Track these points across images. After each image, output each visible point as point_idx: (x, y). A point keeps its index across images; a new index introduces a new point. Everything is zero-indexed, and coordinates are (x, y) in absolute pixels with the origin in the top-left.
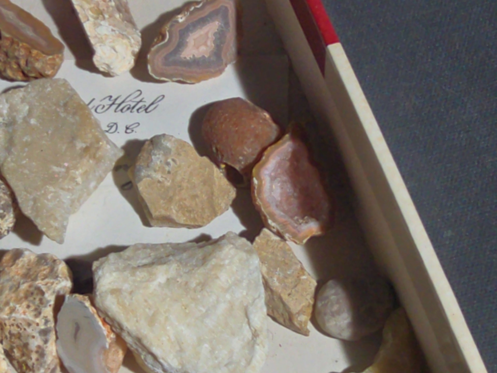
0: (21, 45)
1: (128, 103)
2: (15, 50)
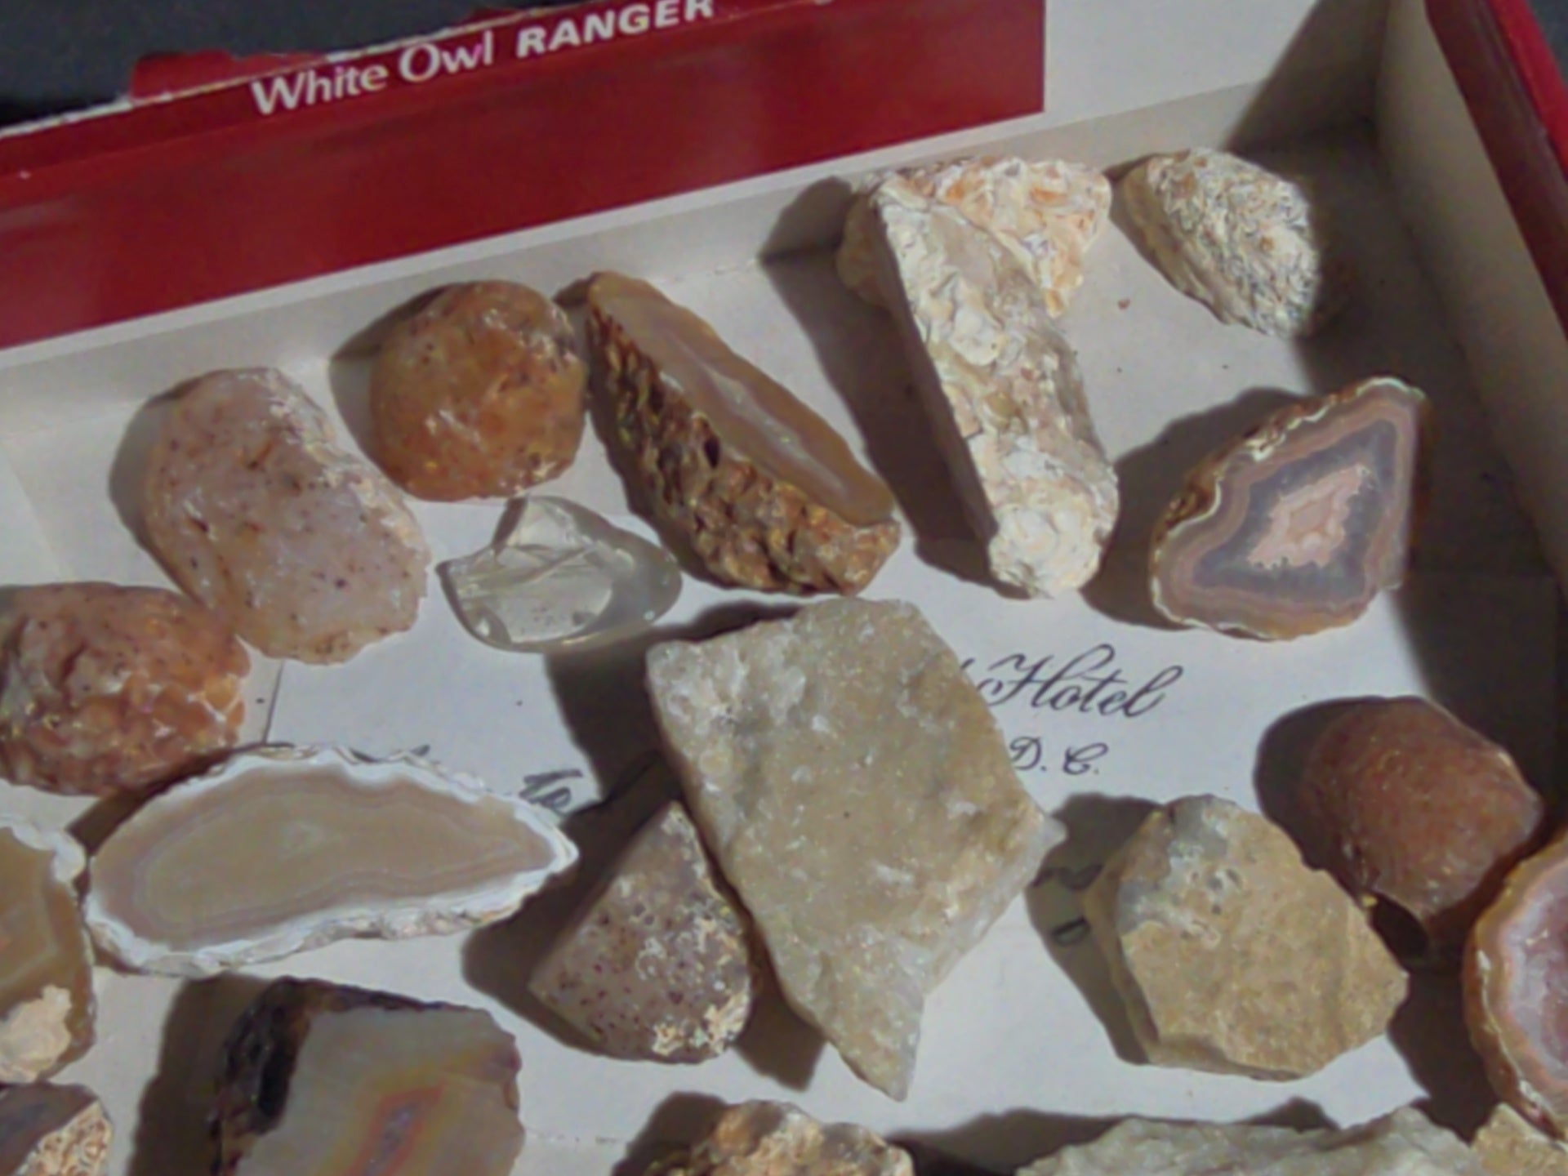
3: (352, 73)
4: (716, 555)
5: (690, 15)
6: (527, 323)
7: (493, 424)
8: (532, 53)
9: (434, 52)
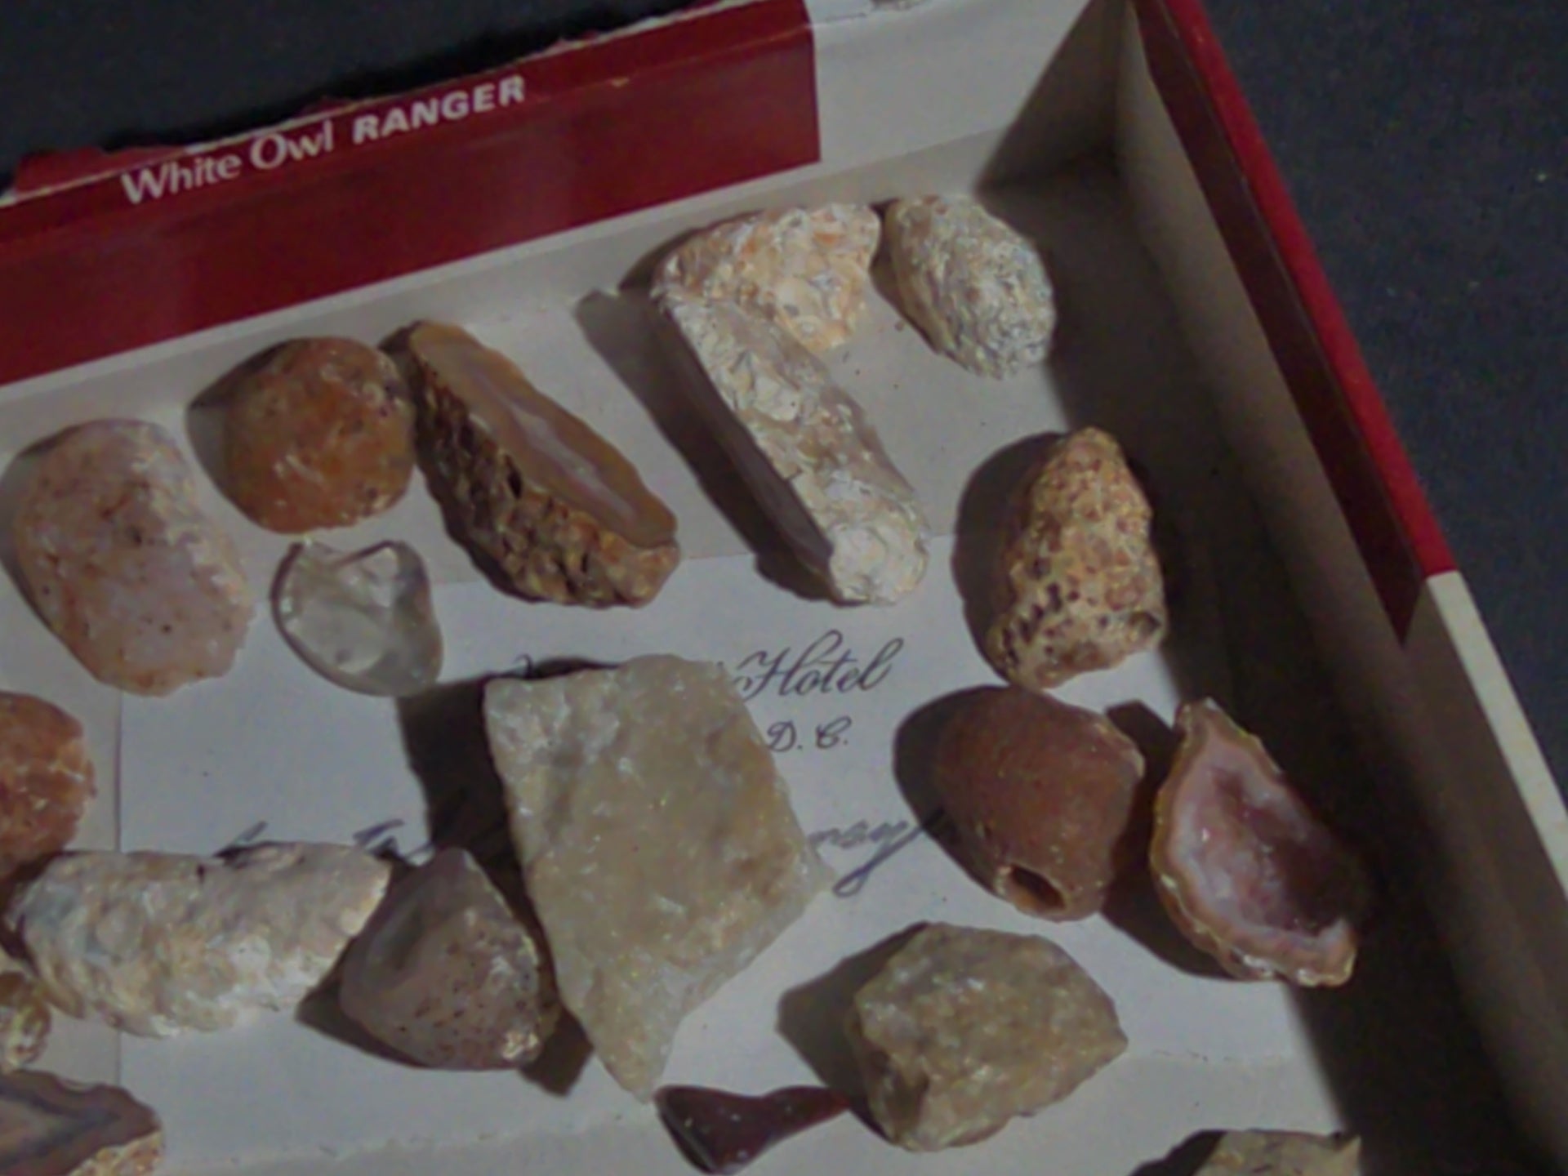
0: (572, 515)
1: (816, 667)
2: (555, 528)
3: (209, 163)
4: (522, 572)
5: (504, 99)
6: (358, 375)
7: (333, 466)
8: (367, 139)
9: (281, 142)
